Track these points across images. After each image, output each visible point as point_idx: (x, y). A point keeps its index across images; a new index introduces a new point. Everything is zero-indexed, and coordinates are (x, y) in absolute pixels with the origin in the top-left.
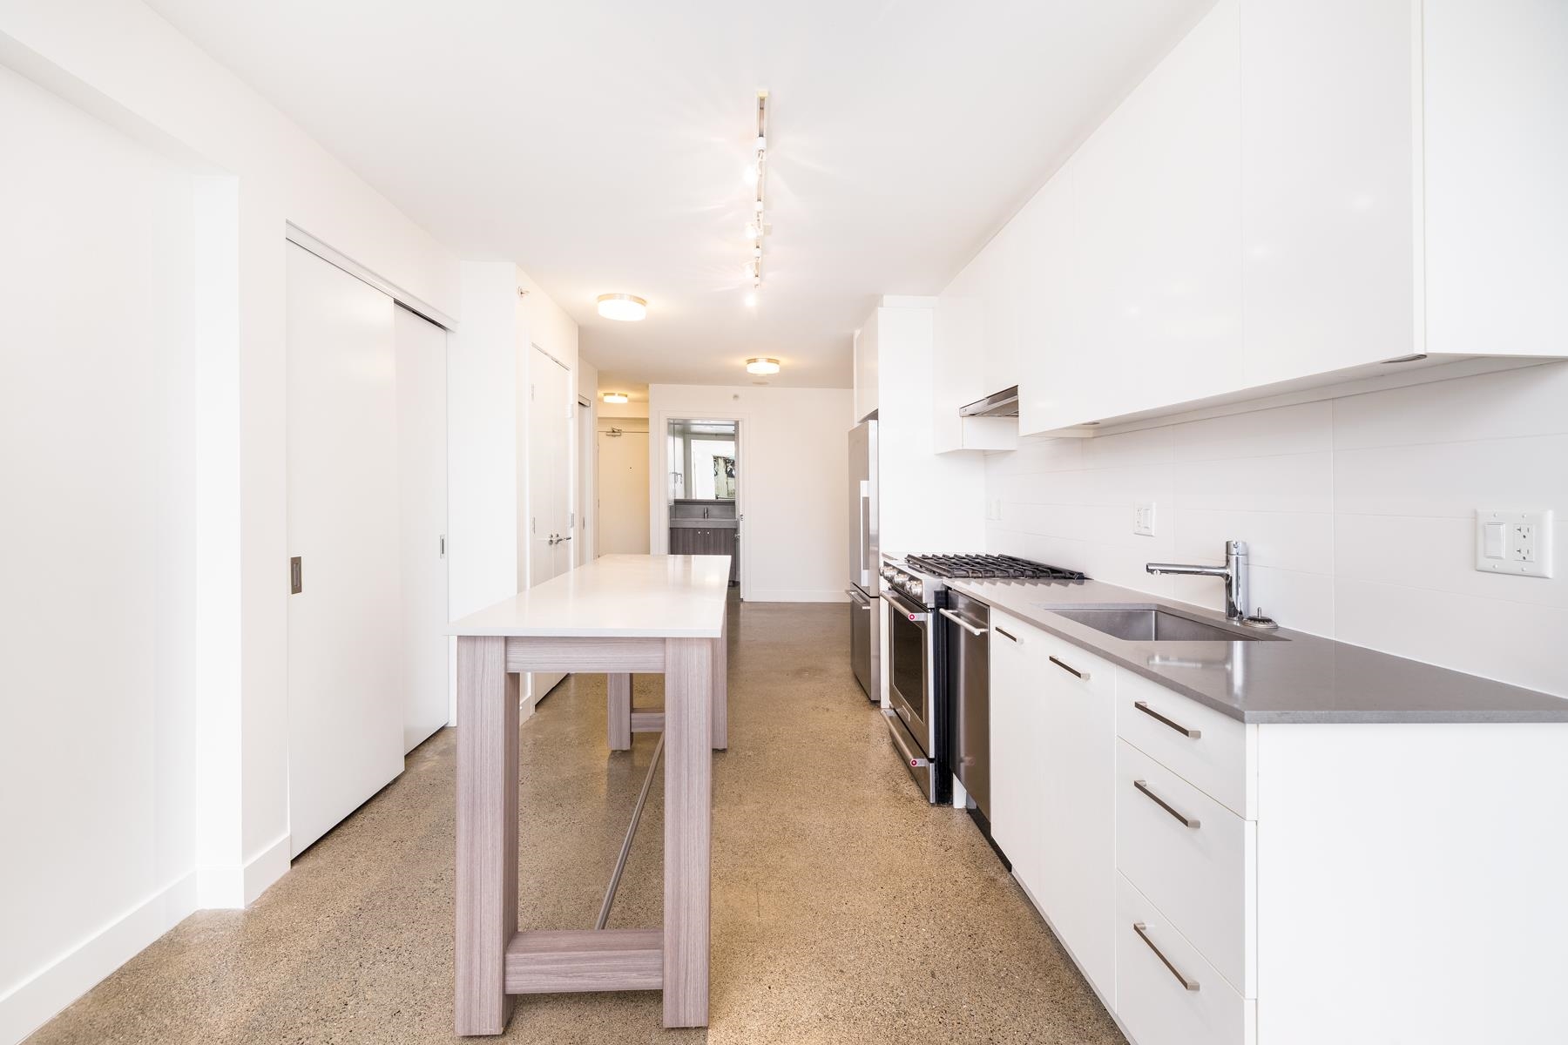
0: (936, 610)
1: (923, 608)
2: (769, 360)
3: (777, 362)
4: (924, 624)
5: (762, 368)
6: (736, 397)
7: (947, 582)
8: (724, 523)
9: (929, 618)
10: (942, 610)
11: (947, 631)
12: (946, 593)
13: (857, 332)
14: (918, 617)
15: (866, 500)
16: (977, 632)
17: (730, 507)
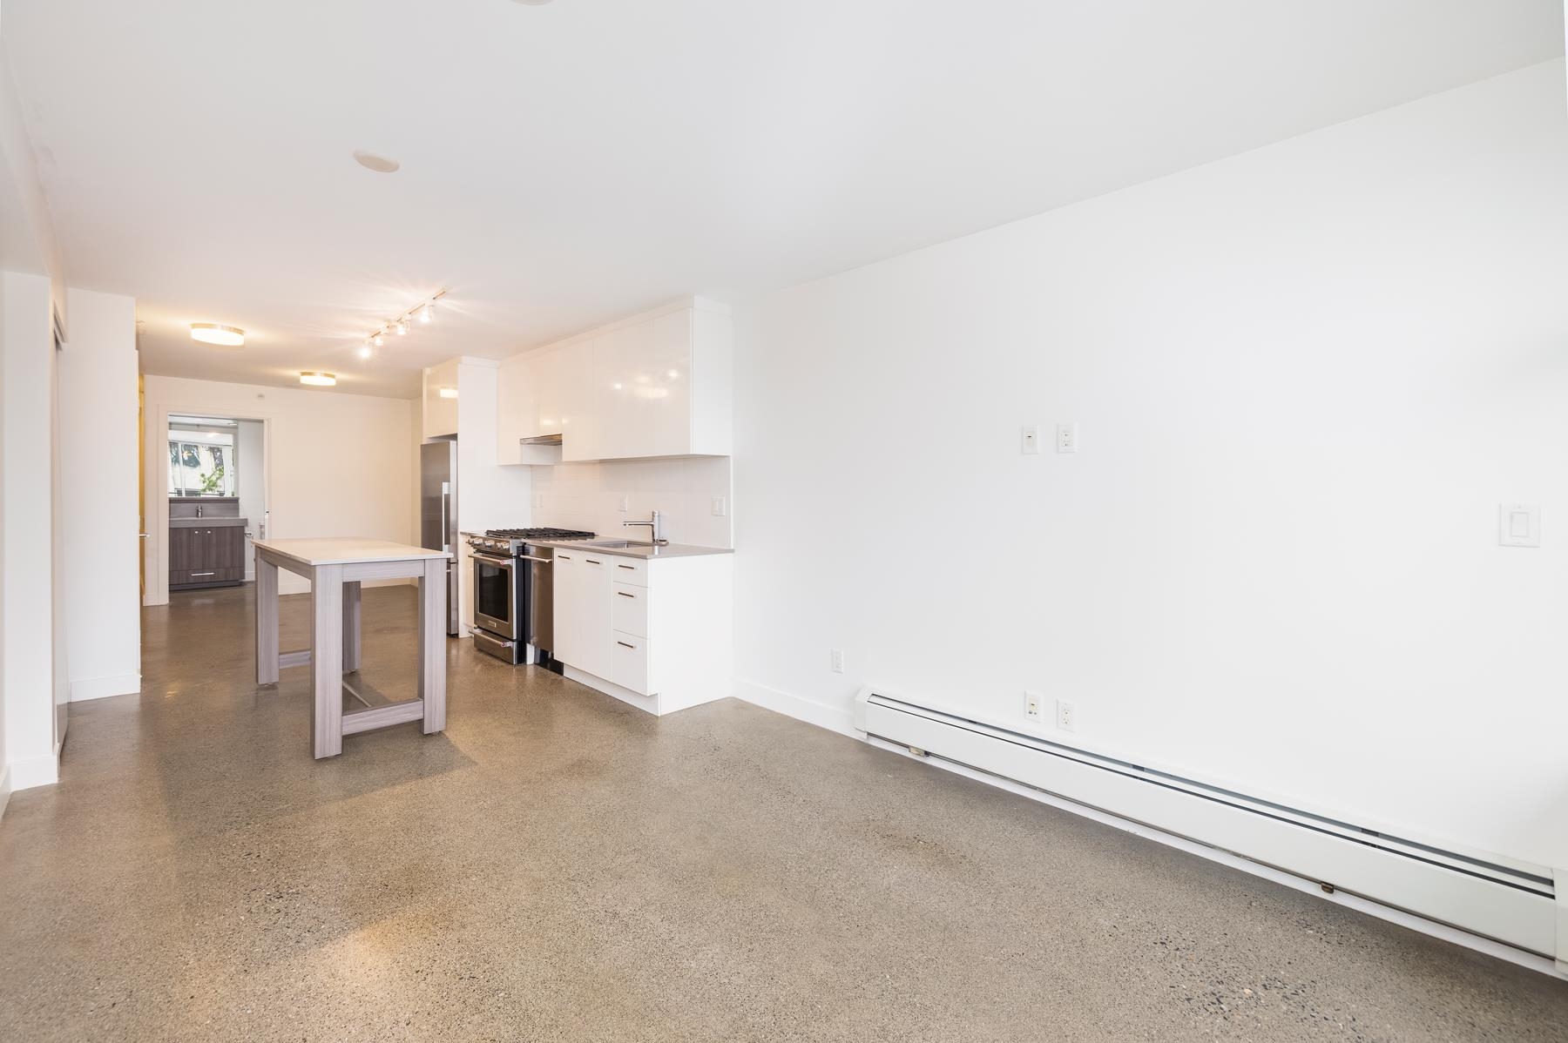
0: (517, 557)
1: (510, 557)
2: (327, 375)
3: (333, 376)
4: (510, 567)
5: (318, 380)
6: (261, 396)
7: (523, 540)
8: (226, 520)
9: (513, 562)
10: (522, 556)
11: (524, 566)
12: (523, 547)
13: (428, 371)
14: (506, 562)
15: (448, 497)
16: (547, 561)
17: (232, 505)
